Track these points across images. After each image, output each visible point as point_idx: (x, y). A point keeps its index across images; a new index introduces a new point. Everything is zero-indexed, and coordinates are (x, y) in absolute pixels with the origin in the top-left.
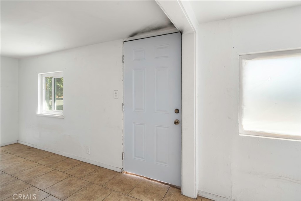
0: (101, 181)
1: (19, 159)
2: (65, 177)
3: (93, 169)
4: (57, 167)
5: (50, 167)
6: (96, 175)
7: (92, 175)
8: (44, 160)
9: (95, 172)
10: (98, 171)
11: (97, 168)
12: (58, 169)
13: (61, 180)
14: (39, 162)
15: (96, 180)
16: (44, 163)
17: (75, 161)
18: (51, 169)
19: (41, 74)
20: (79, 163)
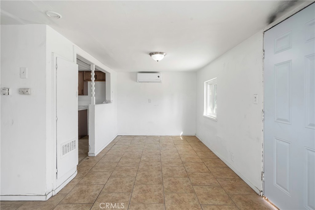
0: (231, 190)
1: (189, 147)
2: (205, 171)
3: (233, 177)
4: (206, 162)
5: (202, 159)
6: (230, 182)
7: (227, 181)
8: (202, 153)
9: (232, 180)
10: (235, 181)
11: (237, 178)
12: (206, 163)
13: (201, 171)
14: (198, 153)
15: (227, 186)
16: (200, 155)
17: (222, 163)
18: (201, 161)
19: (206, 81)
20: (224, 166)
